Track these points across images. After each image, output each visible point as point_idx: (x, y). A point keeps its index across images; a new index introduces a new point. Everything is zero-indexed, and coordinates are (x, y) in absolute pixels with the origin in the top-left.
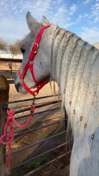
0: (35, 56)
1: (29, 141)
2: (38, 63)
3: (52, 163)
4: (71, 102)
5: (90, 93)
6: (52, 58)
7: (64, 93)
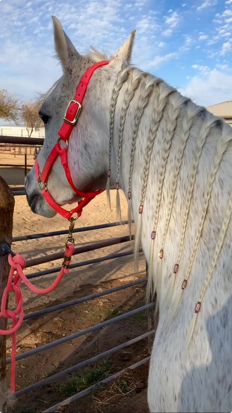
0: (73, 131)
1: (62, 329)
2: (80, 147)
3: (116, 379)
4: (155, 232)
5: (196, 212)
6: (112, 134)
7: (141, 213)
